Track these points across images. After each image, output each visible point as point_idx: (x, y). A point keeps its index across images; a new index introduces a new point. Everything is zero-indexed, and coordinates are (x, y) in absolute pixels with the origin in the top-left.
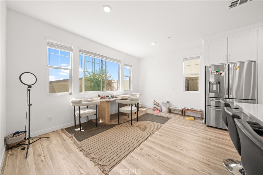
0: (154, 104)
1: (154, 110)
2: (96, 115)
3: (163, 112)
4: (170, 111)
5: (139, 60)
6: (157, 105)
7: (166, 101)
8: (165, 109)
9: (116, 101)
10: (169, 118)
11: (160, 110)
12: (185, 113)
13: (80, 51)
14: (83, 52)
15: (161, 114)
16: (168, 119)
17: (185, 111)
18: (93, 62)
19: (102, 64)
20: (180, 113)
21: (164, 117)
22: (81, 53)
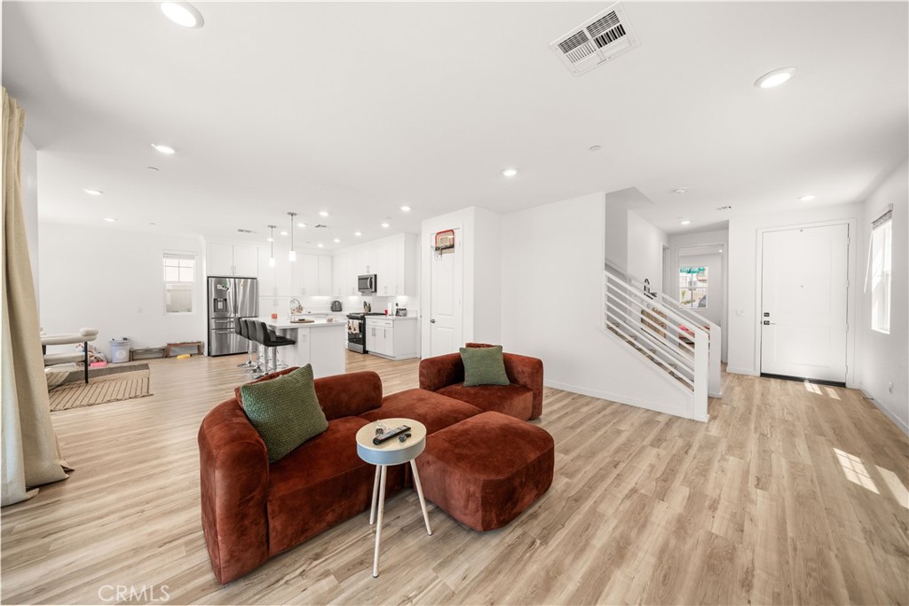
3: (116, 361)
4: (133, 355)
7: (119, 339)
8: (119, 355)
12: (169, 353)
15: (112, 365)
17: (170, 349)
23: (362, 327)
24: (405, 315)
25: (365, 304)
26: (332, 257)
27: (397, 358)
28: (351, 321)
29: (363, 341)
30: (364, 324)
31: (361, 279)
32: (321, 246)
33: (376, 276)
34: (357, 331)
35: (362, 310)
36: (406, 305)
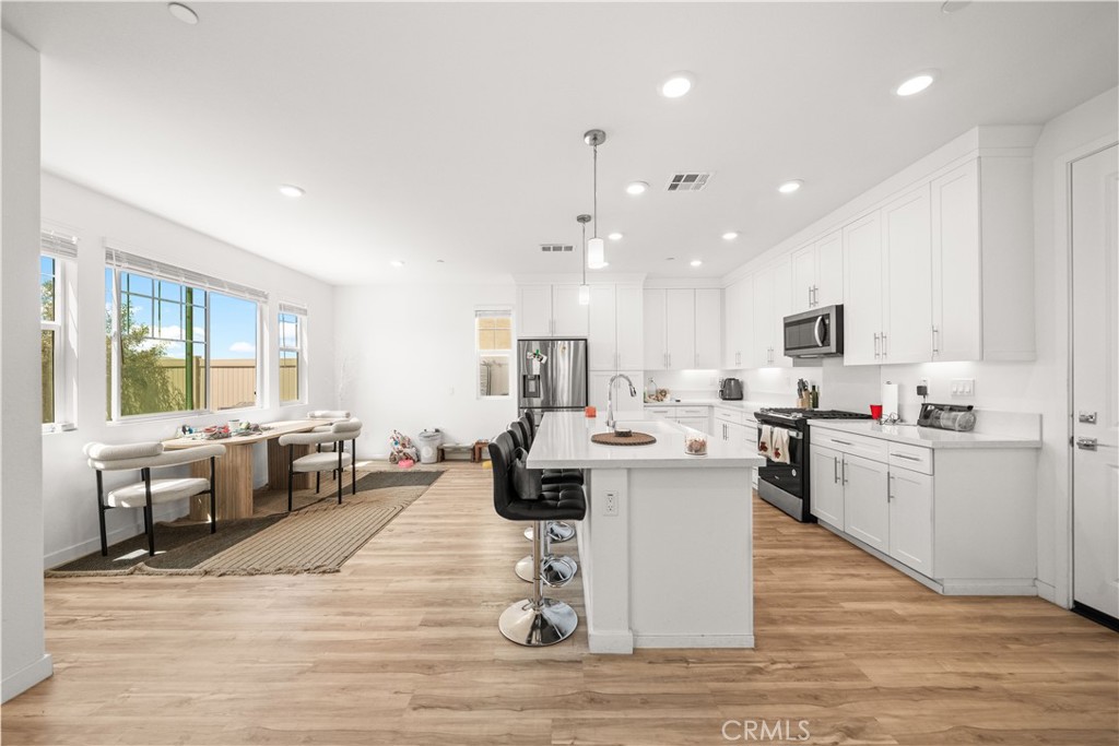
0: (396, 444)
1: (394, 460)
2: (212, 491)
3: (423, 461)
4: (442, 455)
5: (333, 289)
6: (404, 445)
7: (431, 430)
8: (428, 453)
9: (280, 440)
10: (442, 472)
11: (415, 458)
12: (480, 456)
13: (109, 256)
14: (120, 261)
15: (419, 467)
16: (439, 474)
17: (480, 449)
18: (156, 295)
19: (189, 305)
20: (469, 456)
21: (430, 472)
22: (114, 262)
23: (800, 450)
24: (968, 427)
25: (802, 386)
26: (723, 290)
27: (953, 587)
28: (766, 428)
29: (803, 490)
30: (806, 441)
31: (790, 324)
32: (696, 263)
33: (840, 310)
34: (785, 458)
35: (793, 402)
36: (972, 393)
